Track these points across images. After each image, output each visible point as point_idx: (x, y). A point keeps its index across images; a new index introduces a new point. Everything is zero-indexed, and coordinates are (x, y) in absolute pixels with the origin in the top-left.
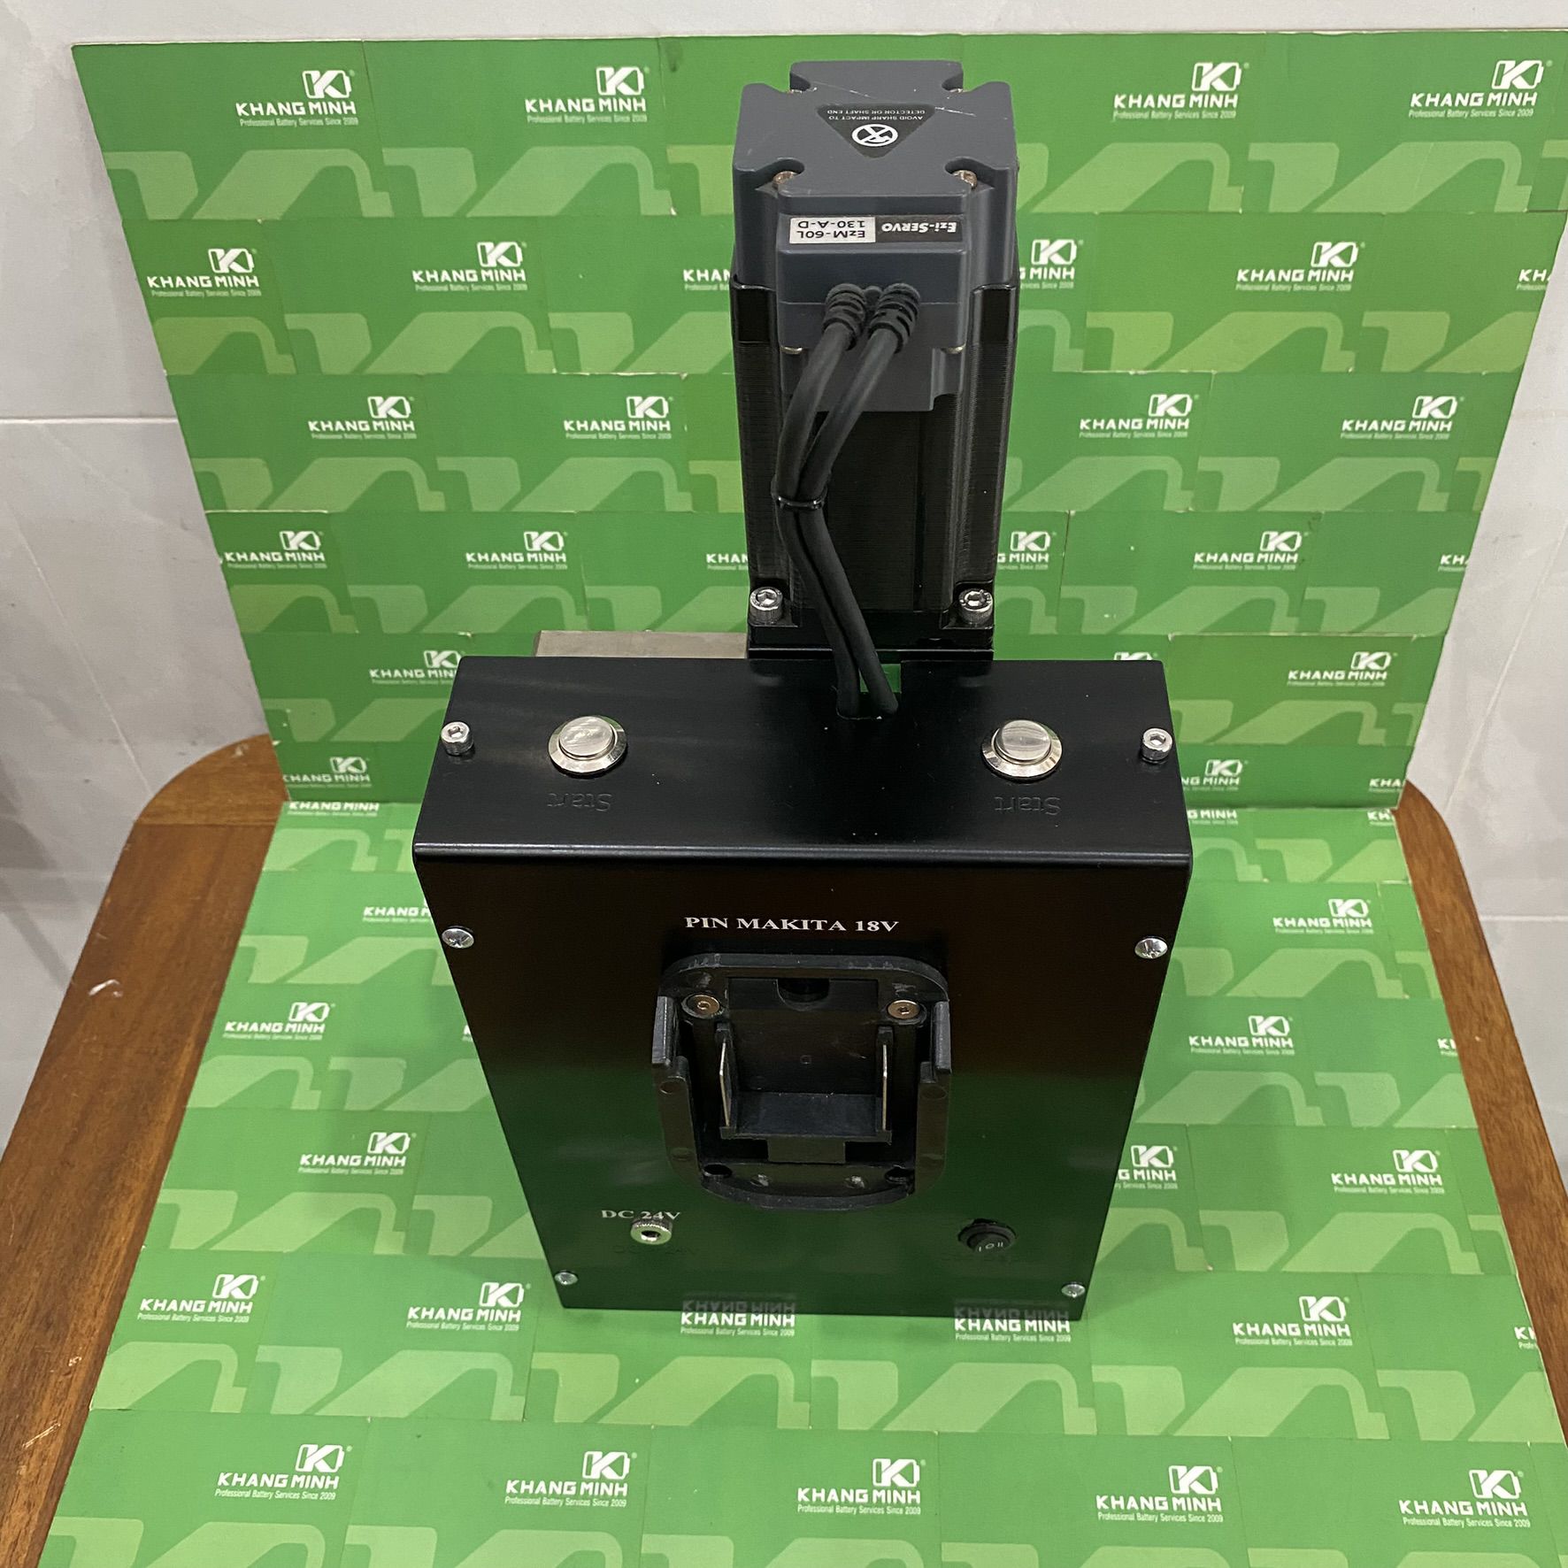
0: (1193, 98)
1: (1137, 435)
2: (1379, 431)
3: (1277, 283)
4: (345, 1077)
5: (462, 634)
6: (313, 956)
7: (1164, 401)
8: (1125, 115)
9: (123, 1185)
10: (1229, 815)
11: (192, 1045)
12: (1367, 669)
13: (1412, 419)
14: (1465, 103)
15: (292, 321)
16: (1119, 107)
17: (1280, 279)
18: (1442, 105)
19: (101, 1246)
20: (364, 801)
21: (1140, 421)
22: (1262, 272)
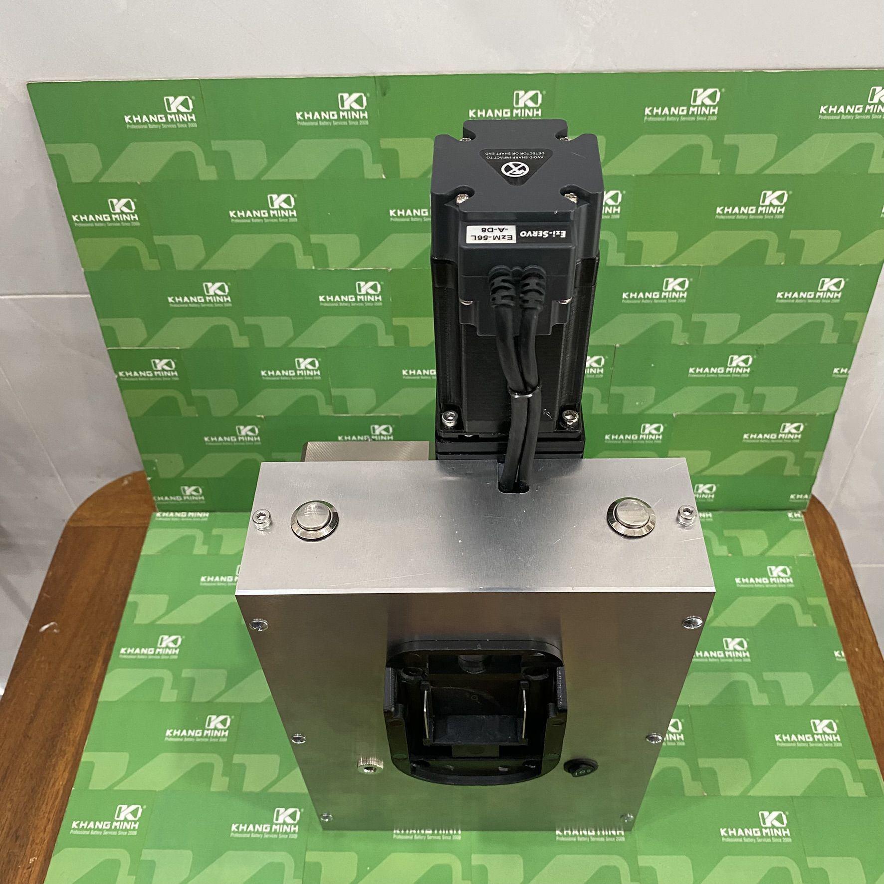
0: (691, 109)
1: (656, 301)
2: (799, 298)
3: (739, 214)
4: (192, 681)
5: (259, 416)
6: (170, 608)
7: (672, 282)
8: (651, 119)
9: (61, 750)
10: (707, 515)
11: (101, 662)
12: (790, 433)
13: (818, 291)
14: (852, 111)
15: (158, 240)
16: (648, 114)
17: (741, 212)
18: (838, 112)
19: (48, 787)
20: (200, 511)
21: (658, 293)
22: (731, 208)
